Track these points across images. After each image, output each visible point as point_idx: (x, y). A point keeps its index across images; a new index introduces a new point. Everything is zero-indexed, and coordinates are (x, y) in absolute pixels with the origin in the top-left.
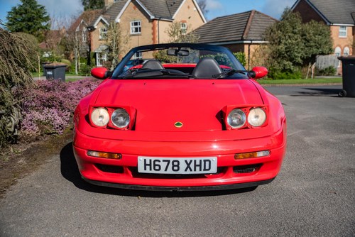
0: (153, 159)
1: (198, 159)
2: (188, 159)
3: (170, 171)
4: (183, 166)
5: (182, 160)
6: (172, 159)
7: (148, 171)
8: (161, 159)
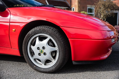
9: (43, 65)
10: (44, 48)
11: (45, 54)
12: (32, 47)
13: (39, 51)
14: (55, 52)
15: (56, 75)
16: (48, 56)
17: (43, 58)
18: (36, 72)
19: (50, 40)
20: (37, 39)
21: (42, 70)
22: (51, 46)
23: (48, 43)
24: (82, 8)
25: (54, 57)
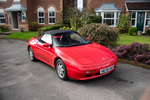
0: (103, 69)
1: (111, 67)
2: (110, 67)
3: (107, 71)
4: (109, 69)
5: (109, 68)
6: (107, 68)
7: (102, 73)
8: (105, 69)
9: (61, 76)
11: (61, 71)
12: (58, 66)
13: (59, 69)
14: (64, 71)
17: (61, 73)
23: (62, 67)
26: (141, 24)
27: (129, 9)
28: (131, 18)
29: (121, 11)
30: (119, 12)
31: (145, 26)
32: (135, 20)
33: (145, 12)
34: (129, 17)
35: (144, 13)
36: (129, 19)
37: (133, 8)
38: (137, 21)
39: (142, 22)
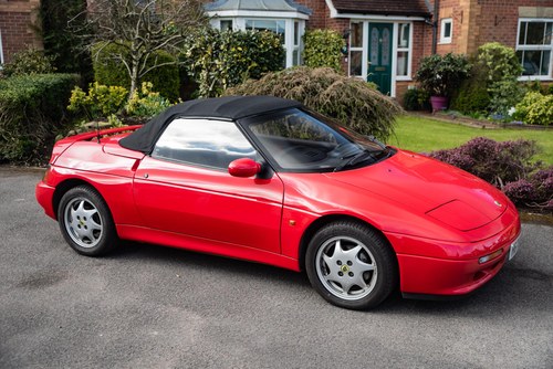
9: (345, 293)
10: (349, 263)
11: (351, 274)
12: (326, 258)
13: (339, 268)
14: (371, 272)
15: (369, 316)
16: (358, 279)
17: (347, 280)
18: (330, 307)
19: (362, 250)
20: (338, 244)
21: (343, 303)
22: (364, 261)
23: (359, 255)
24: (492, 25)
25: (368, 282)
26: (383, 69)
27: (340, 11)
28: (347, 46)
29: (306, 17)
30: (301, 20)
31: (395, 78)
32: (361, 52)
33: (392, 24)
34: (343, 41)
35: (390, 26)
36: (342, 50)
37: (353, 7)
38: (369, 59)
39: (385, 62)
